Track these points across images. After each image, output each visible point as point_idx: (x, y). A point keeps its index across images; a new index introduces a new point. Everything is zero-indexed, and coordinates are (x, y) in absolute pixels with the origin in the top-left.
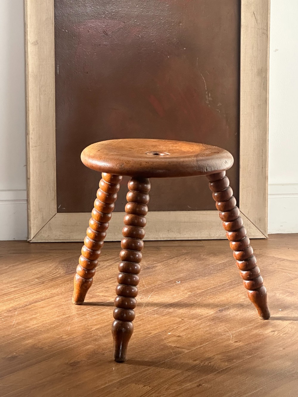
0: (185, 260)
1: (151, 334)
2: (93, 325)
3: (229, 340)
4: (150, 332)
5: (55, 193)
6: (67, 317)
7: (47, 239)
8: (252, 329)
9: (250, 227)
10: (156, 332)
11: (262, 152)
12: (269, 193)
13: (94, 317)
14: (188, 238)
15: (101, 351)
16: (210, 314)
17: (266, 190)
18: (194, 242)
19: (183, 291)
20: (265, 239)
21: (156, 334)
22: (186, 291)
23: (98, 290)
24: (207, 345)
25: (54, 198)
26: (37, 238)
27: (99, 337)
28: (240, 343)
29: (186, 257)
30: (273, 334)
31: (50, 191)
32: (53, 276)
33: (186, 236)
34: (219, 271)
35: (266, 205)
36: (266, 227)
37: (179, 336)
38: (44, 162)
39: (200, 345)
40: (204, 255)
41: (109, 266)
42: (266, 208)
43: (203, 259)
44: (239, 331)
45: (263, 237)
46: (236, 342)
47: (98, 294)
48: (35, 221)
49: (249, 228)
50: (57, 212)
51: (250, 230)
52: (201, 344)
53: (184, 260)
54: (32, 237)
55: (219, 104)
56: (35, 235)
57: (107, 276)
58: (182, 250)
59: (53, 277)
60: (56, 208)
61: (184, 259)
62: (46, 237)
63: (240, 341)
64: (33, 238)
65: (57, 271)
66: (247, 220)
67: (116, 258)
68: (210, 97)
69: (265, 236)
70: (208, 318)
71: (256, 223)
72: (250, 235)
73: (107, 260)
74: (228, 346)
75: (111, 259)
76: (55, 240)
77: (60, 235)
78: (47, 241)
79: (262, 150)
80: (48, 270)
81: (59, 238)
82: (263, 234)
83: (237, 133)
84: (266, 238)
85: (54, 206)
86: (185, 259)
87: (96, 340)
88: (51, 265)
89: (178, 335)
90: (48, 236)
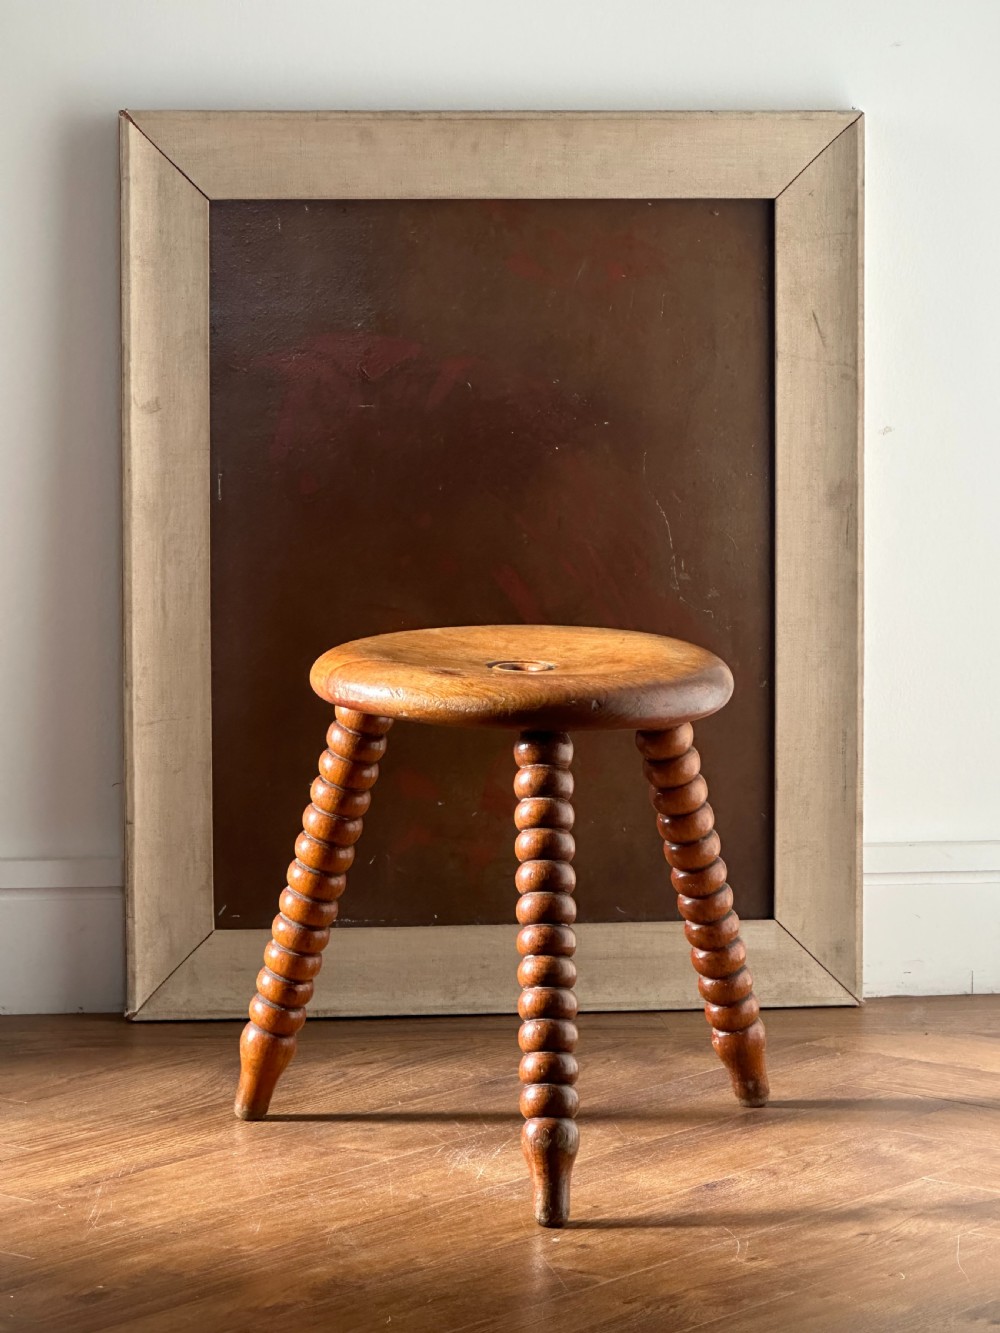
0: (608, 1063)
1: (503, 1241)
2: (330, 1220)
3: (732, 1253)
4: (498, 1236)
5: (211, 867)
6: (250, 1201)
7: (185, 1009)
8: (799, 1229)
9: (807, 971)
10: (514, 1237)
11: (844, 740)
12: (865, 871)
13: (333, 1202)
14: (619, 1004)
15: (353, 1280)
16: (678, 1193)
17: (858, 857)
18: (635, 1017)
19: (598, 1138)
20: (854, 1007)
21: (516, 1240)
22: (608, 1139)
23: (343, 1137)
24: (667, 1268)
25: (207, 882)
26: (154, 1006)
27: (347, 1248)
28: (764, 1262)
29: (611, 1056)
30: (864, 1241)
31: (195, 861)
32: (204, 1101)
33: (609, 999)
34: (710, 1090)
35: (858, 903)
36: (858, 971)
37: (583, 1246)
39: (646, 1267)
40: (665, 1051)
41: (375, 1077)
42: (858, 911)
43: (662, 1061)
44: (763, 1234)
45: (848, 1001)
46: (753, 1259)
47: (341, 1145)
48: (148, 955)
49: (804, 973)
50: (217, 927)
51: (809, 980)
52: (648, 1265)
53: (603, 1063)
54: (138, 1006)
55: (713, 593)
56: (147, 997)
57: (370, 1101)
58: (597, 1038)
59: (203, 1104)
60: (211, 916)
61: (604, 1060)
62: (181, 1003)
63: (764, 1257)
64: (140, 1009)
65: (218, 1089)
67: (398, 1058)
68: (685, 571)
69: (856, 999)
70: (673, 1203)
71: (825, 960)
72: (808, 995)
73: (371, 1063)
74: (729, 1268)
75: (383, 1060)
76: (210, 1012)
77: (224, 999)
78: (184, 1017)
79: (845, 734)
80: (189, 1088)
81: (221, 1008)
82: (850, 993)
83: (765, 682)
84: (857, 1004)
85: (204, 906)
86: (609, 1060)
87: (337, 1254)
89: (581, 1243)
90: (189, 1000)
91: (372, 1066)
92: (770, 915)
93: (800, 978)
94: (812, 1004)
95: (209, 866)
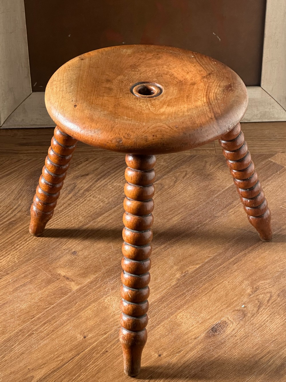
0: (185, 178)
5: (29, 70)
6: (6, 341)
7: (21, 124)
9: (273, 106)
16: (199, 338)
19: (171, 267)
22: (175, 268)
26: (8, 123)
29: (187, 169)
31: (22, 67)
38: (11, 33)
43: (208, 175)
47: (59, 271)
48: (5, 103)
51: (273, 110)
53: (183, 178)
54: (2, 123)
56: (6, 119)
59: (10, 219)
60: (30, 88)
61: (184, 173)
62: (20, 121)
64: (3, 124)
65: (20, 202)
66: (271, 99)
67: (99, 170)
71: (280, 102)
73: (87, 175)
76: (31, 125)
77: (37, 119)
78: (21, 127)
80: (8, 201)
81: (36, 124)
85: (28, 84)
86: (186, 175)
88: (14, 187)
90: (23, 120)
91: (88, 178)
92: (259, 84)
93: (270, 109)
94: (274, 121)
95: (28, 69)
